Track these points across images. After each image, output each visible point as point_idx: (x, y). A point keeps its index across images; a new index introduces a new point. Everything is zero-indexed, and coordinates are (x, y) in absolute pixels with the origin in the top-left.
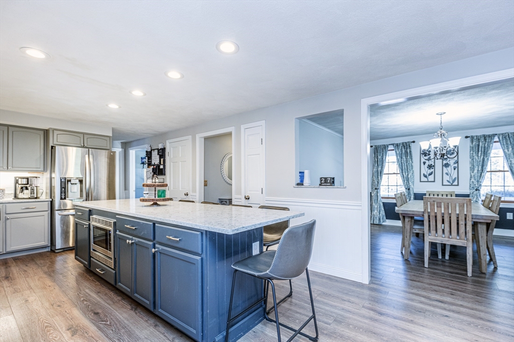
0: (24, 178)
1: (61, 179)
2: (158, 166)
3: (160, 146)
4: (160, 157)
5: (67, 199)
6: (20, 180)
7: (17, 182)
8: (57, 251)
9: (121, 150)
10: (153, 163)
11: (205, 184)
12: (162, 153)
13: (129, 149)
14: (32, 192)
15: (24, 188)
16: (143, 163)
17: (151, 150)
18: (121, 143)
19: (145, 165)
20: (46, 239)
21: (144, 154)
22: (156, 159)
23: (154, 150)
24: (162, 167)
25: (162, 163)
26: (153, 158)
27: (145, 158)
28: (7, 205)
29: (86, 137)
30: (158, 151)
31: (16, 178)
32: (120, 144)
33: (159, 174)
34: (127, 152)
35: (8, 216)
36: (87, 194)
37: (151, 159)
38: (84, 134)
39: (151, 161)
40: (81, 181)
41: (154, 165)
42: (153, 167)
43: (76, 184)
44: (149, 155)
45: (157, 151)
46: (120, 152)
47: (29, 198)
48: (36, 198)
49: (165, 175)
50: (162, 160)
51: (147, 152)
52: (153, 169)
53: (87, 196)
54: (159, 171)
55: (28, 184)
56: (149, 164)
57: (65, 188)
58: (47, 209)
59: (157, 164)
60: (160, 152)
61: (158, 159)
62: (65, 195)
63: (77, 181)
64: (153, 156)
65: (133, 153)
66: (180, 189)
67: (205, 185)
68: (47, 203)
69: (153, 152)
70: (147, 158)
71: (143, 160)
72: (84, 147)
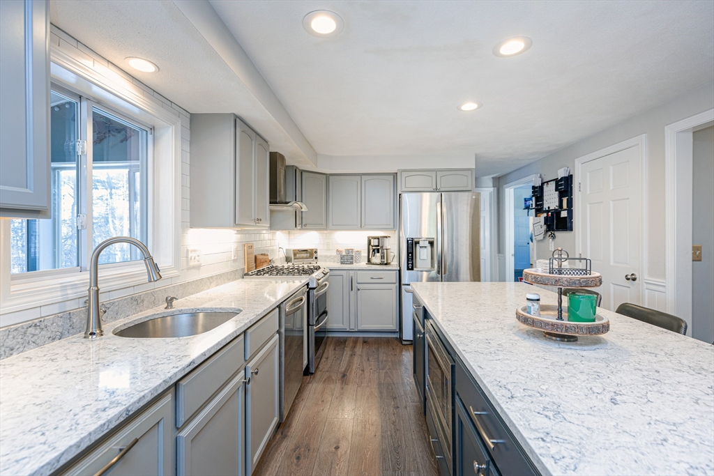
0: (375, 238)
1: (408, 241)
2: (557, 213)
3: (561, 174)
4: (561, 195)
5: (415, 269)
6: (372, 240)
7: (369, 243)
8: (404, 343)
9: (492, 189)
10: (546, 207)
11: (694, 254)
12: (565, 187)
13: (505, 186)
14: (382, 257)
15: (376, 251)
16: (527, 208)
17: (543, 184)
18: (493, 178)
19: (530, 211)
20: (394, 321)
21: (529, 193)
22: (551, 199)
23: (547, 182)
24: (564, 214)
25: (565, 206)
26: (545, 198)
27: (531, 199)
28: (359, 272)
29: (439, 174)
30: (556, 184)
31: (369, 238)
32: (492, 180)
33: (558, 229)
34: (501, 191)
35: (360, 286)
36: (438, 263)
37: (542, 200)
38: (436, 171)
39: (542, 205)
40: (431, 243)
41: (547, 212)
42: (545, 215)
43: (425, 247)
44: (538, 192)
45: (554, 183)
46: (490, 193)
47: (381, 264)
48: (386, 264)
49: (572, 230)
50: (565, 200)
51: (534, 188)
52: (546, 219)
53: (439, 267)
54: (558, 223)
55: (378, 246)
56: (539, 210)
57: (412, 253)
58: (394, 282)
59: (555, 209)
60: (561, 185)
61: (557, 200)
62: (412, 264)
63: (427, 244)
64: (545, 194)
65: (510, 193)
66: (612, 263)
67: (697, 258)
68: (395, 272)
69: (545, 186)
70: (534, 198)
71: (528, 203)
72: (436, 190)
